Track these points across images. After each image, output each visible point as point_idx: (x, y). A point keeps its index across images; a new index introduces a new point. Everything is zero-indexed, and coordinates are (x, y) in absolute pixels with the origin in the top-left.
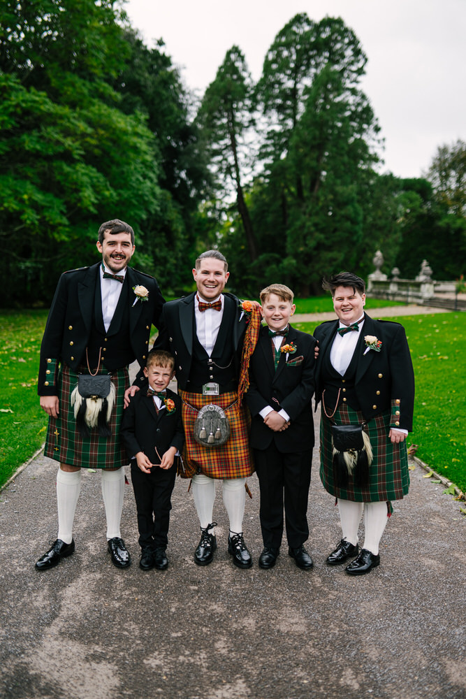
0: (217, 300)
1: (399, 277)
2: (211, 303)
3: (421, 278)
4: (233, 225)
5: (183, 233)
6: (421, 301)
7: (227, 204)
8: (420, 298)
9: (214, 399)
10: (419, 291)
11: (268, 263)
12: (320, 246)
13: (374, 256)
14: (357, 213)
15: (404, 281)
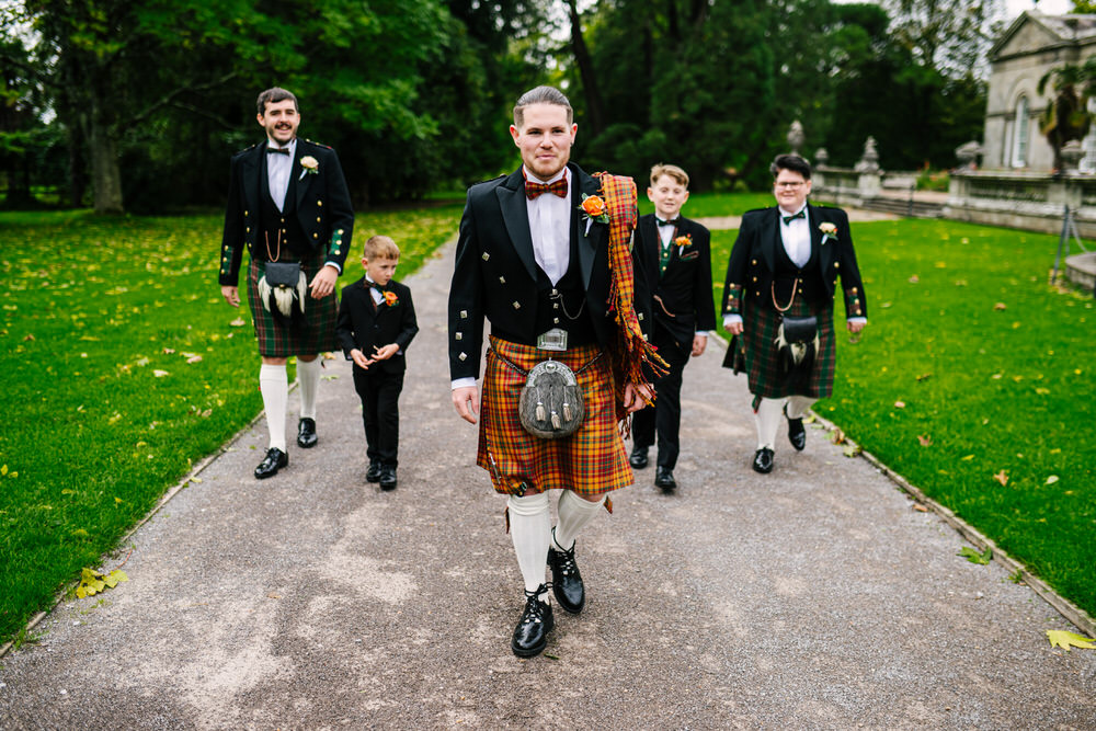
0: (559, 177)
1: (828, 163)
2: (549, 183)
3: (862, 166)
4: (566, 76)
5: (485, 89)
6: (859, 202)
7: (556, 42)
8: (856, 196)
9: (557, 356)
10: (856, 186)
11: (620, 139)
12: (705, 112)
13: (788, 130)
14: (764, 59)
15: (834, 170)
